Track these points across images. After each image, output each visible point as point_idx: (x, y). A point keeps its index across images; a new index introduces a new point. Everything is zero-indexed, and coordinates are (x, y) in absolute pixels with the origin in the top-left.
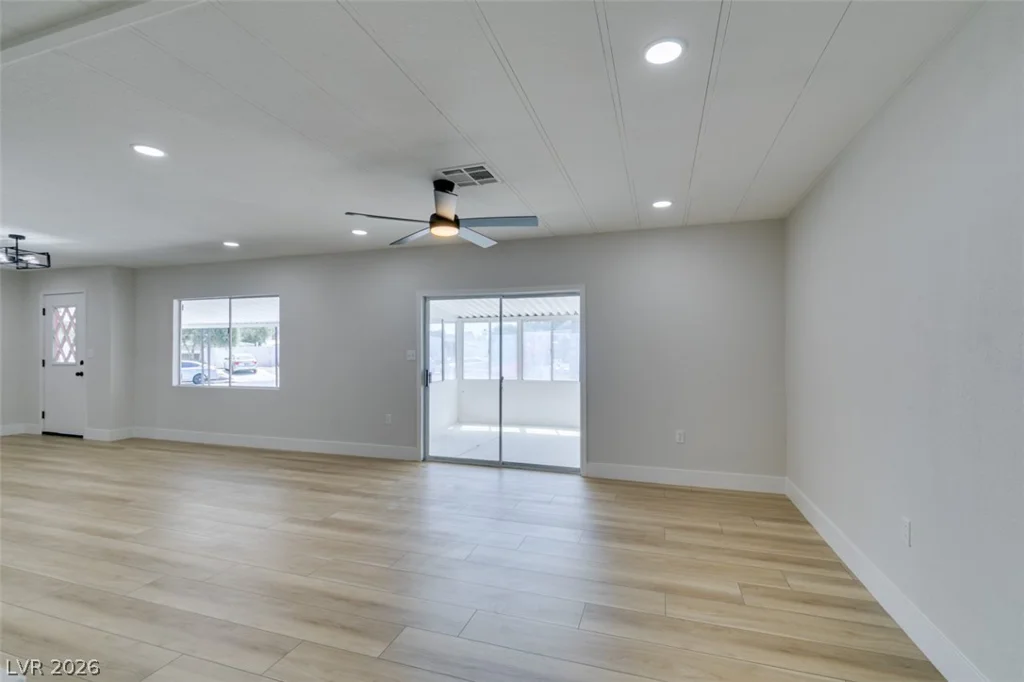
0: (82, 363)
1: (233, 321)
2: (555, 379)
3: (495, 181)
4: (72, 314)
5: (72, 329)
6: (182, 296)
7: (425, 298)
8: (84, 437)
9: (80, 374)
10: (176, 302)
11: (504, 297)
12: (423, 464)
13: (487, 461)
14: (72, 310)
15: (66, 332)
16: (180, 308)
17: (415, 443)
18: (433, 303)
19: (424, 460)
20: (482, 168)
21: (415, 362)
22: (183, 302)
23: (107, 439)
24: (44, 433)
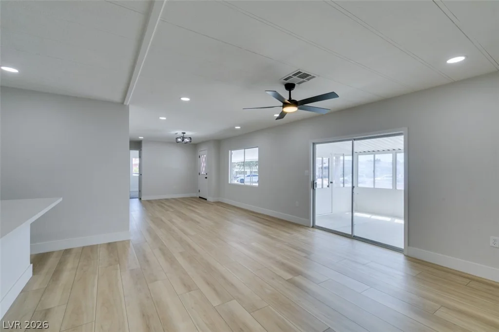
0: (207, 174)
1: (246, 159)
2: (376, 187)
3: (314, 77)
5: (205, 162)
6: (231, 150)
7: (314, 144)
9: (206, 178)
10: (230, 151)
11: (354, 140)
12: (312, 229)
13: (345, 233)
14: (205, 156)
15: (204, 164)
16: (231, 154)
17: (308, 218)
18: (317, 146)
19: (313, 227)
20: (300, 72)
21: (308, 177)
22: (232, 152)
23: (212, 201)
24: (200, 197)
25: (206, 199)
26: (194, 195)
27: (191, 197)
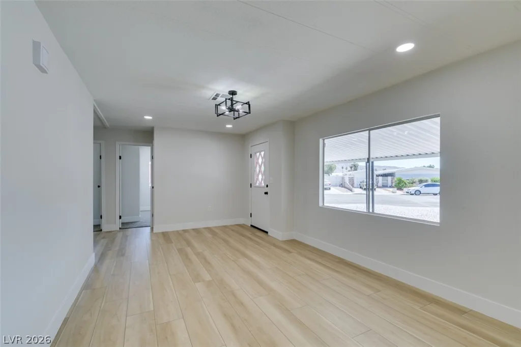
0: (267, 186)
4: (263, 156)
5: (263, 165)
8: (269, 234)
9: (266, 193)
10: (321, 140)
14: (263, 153)
15: (260, 167)
16: (324, 146)
23: (280, 239)
24: (252, 226)
25: (267, 232)
26: (241, 221)
27: (237, 225)
